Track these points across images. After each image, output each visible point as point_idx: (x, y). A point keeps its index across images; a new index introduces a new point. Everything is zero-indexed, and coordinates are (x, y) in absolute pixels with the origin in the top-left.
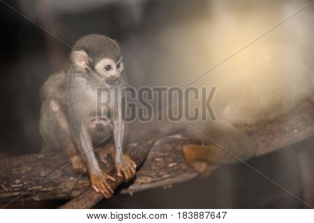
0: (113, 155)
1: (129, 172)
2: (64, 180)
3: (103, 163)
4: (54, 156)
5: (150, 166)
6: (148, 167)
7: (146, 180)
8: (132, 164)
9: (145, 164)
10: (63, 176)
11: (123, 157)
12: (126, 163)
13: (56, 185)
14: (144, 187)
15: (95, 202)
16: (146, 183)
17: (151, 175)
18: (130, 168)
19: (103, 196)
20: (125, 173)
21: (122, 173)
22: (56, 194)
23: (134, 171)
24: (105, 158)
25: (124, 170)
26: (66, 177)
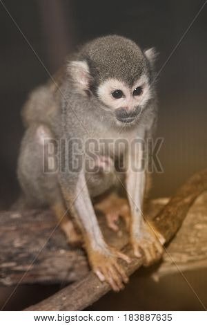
0: (127, 220)
1: (152, 250)
2: (50, 254)
3: (111, 229)
4: (35, 215)
5: (187, 236)
6: (183, 237)
7: (181, 258)
8: (157, 238)
9: (178, 234)
10: (49, 247)
11: (145, 225)
12: (148, 235)
13: (37, 262)
14: (176, 268)
15: (96, 295)
16: (180, 263)
17: (188, 250)
18: (154, 244)
19: (110, 286)
20: (146, 251)
21: (142, 251)
22: (37, 276)
23: (160, 250)
24: (115, 222)
25: (144, 246)
26: (53, 249)
